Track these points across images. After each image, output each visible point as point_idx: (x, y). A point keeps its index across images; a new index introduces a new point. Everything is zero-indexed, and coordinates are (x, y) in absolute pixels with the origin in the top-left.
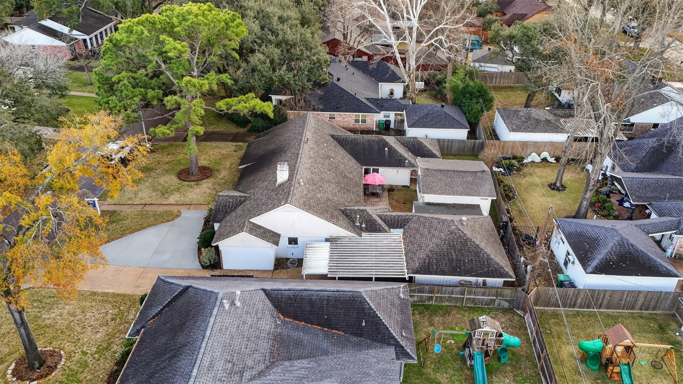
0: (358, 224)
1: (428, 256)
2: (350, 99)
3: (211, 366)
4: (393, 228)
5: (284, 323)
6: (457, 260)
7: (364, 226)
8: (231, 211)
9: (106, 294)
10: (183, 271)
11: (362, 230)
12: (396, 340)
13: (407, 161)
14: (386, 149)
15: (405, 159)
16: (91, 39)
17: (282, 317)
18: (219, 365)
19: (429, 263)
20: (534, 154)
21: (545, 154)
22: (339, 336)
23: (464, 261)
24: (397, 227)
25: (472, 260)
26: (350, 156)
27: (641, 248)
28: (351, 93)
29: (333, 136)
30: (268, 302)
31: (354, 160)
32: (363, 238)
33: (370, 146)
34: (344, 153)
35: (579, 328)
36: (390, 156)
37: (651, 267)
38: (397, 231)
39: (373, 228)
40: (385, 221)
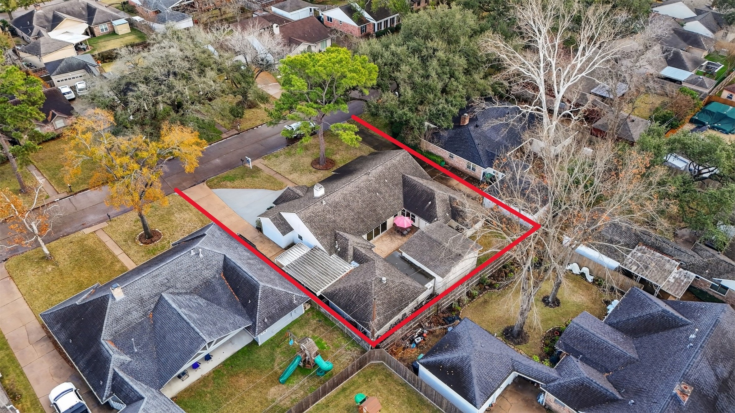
0: (337, 246)
1: (340, 289)
2: (471, 147)
3: (156, 276)
4: (355, 261)
5: (220, 278)
7: (339, 250)
11: (336, 251)
12: (256, 320)
14: (430, 203)
16: (378, 24)
17: (222, 274)
18: (160, 279)
19: (337, 293)
20: (575, 264)
21: (585, 270)
22: (235, 301)
23: (356, 305)
24: (358, 262)
25: (361, 307)
26: (401, 196)
27: (474, 372)
28: (477, 141)
29: (403, 176)
30: (221, 263)
31: (401, 201)
32: (331, 257)
33: (421, 195)
34: (399, 192)
35: (390, 391)
36: (428, 210)
37: (465, 387)
38: (355, 264)
39: (343, 254)
40: (354, 253)
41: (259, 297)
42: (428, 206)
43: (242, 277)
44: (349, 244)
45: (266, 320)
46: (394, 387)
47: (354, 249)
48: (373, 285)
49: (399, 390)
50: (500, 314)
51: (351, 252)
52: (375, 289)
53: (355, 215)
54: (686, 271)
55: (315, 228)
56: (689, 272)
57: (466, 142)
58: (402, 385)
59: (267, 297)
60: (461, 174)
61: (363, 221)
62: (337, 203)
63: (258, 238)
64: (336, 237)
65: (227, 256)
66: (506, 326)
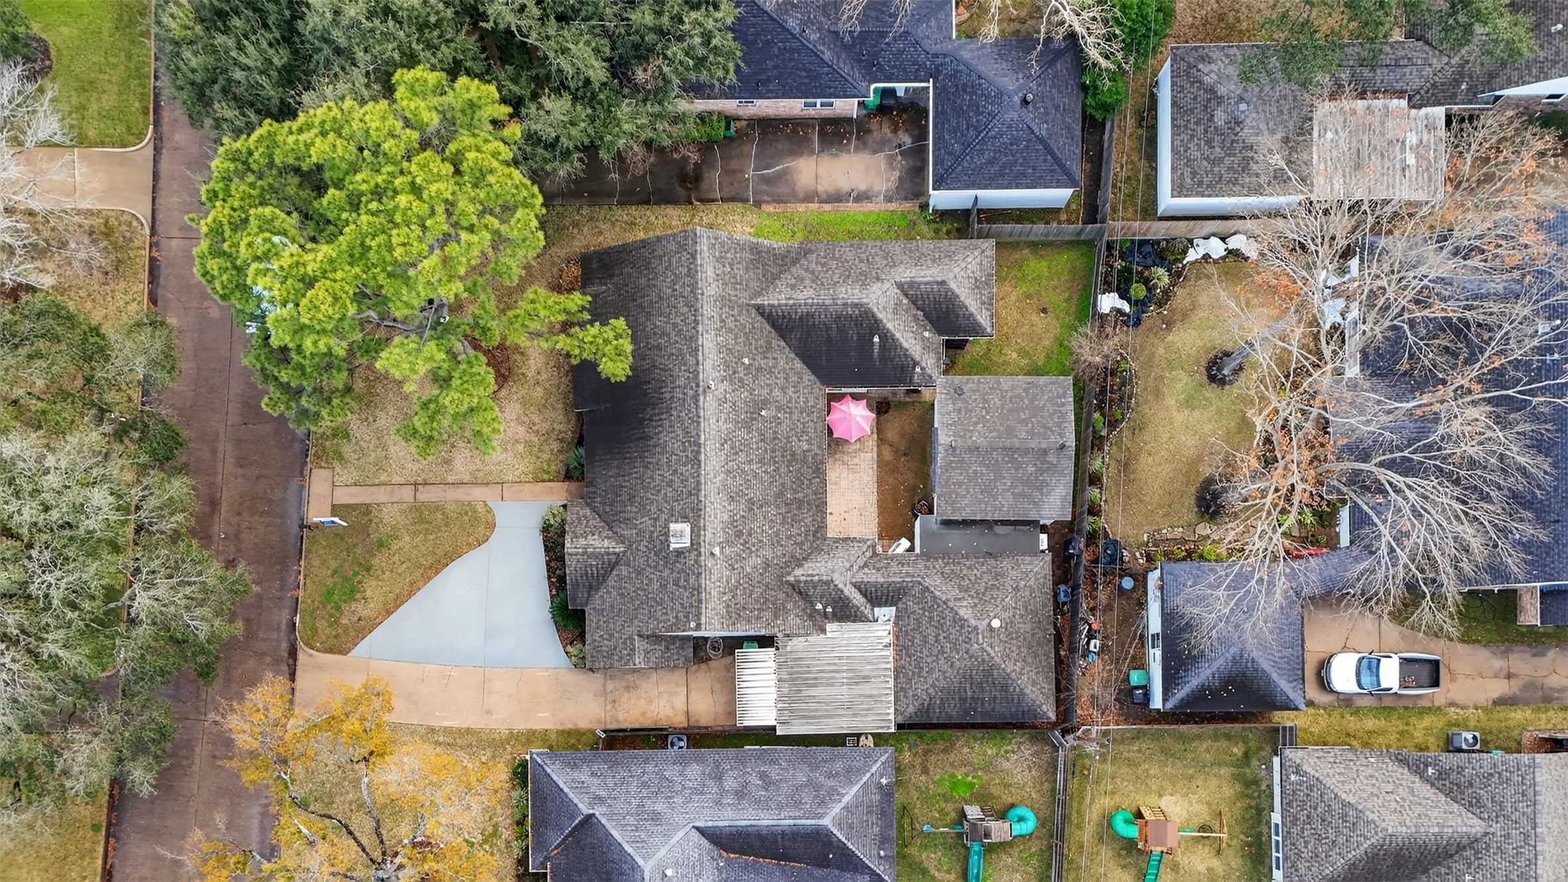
0: (819, 606)
1: (928, 695)
2: (792, 51)
4: (880, 606)
6: (973, 698)
7: (830, 610)
8: (599, 585)
9: (447, 731)
10: (546, 674)
11: (826, 618)
13: (918, 370)
14: (876, 339)
15: (915, 364)
17: (725, 854)
19: (929, 705)
22: (800, 870)
23: (983, 700)
24: (886, 604)
25: (995, 698)
26: (798, 364)
27: (1265, 665)
28: (792, 23)
29: (760, 309)
30: (705, 842)
31: (808, 376)
32: (829, 635)
33: (842, 330)
34: (785, 360)
35: (1131, 763)
36: (883, 357)
37: (1265, 696)
38: (886, 613)
39: (844, 612)
40: (864, 595)
41: (844, 840)
42: (876, 349)
43: (774, 834)
44: (841, 586)
45: (882, 853)
46: (1129, 751)
47: (857, 586)
48: (989, 649)
49: (1140, 751)
50: (1166, 470)
51: (857, 599)
52: (995, 653)
53: (778, 507)
54: (1424, 110)
55: (758, 618)
56: (1429, 109)
57: (767, 43)
58: (1138, 738)
59: (851, 827)
60: (795, 131)
61: (800, 503)
62: (733, 522)
63: (610, 686)
64: (801, 591)
65: (701, 824)
66: (1193, 490)
